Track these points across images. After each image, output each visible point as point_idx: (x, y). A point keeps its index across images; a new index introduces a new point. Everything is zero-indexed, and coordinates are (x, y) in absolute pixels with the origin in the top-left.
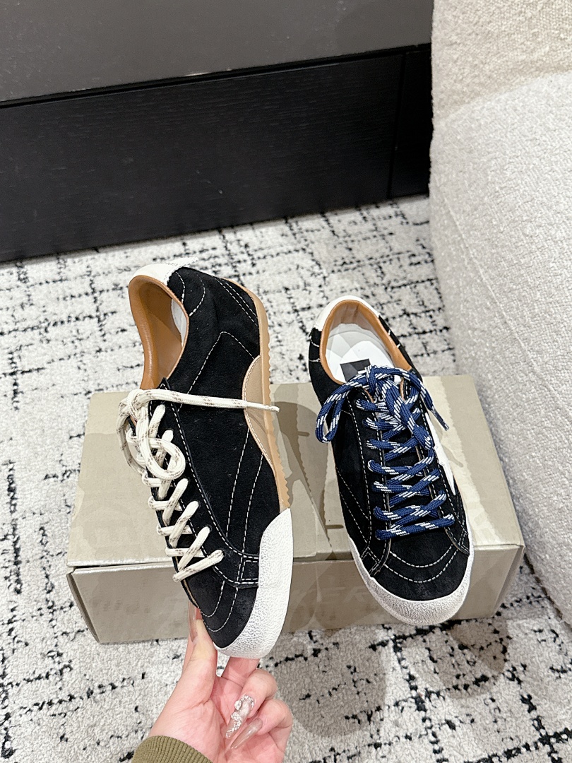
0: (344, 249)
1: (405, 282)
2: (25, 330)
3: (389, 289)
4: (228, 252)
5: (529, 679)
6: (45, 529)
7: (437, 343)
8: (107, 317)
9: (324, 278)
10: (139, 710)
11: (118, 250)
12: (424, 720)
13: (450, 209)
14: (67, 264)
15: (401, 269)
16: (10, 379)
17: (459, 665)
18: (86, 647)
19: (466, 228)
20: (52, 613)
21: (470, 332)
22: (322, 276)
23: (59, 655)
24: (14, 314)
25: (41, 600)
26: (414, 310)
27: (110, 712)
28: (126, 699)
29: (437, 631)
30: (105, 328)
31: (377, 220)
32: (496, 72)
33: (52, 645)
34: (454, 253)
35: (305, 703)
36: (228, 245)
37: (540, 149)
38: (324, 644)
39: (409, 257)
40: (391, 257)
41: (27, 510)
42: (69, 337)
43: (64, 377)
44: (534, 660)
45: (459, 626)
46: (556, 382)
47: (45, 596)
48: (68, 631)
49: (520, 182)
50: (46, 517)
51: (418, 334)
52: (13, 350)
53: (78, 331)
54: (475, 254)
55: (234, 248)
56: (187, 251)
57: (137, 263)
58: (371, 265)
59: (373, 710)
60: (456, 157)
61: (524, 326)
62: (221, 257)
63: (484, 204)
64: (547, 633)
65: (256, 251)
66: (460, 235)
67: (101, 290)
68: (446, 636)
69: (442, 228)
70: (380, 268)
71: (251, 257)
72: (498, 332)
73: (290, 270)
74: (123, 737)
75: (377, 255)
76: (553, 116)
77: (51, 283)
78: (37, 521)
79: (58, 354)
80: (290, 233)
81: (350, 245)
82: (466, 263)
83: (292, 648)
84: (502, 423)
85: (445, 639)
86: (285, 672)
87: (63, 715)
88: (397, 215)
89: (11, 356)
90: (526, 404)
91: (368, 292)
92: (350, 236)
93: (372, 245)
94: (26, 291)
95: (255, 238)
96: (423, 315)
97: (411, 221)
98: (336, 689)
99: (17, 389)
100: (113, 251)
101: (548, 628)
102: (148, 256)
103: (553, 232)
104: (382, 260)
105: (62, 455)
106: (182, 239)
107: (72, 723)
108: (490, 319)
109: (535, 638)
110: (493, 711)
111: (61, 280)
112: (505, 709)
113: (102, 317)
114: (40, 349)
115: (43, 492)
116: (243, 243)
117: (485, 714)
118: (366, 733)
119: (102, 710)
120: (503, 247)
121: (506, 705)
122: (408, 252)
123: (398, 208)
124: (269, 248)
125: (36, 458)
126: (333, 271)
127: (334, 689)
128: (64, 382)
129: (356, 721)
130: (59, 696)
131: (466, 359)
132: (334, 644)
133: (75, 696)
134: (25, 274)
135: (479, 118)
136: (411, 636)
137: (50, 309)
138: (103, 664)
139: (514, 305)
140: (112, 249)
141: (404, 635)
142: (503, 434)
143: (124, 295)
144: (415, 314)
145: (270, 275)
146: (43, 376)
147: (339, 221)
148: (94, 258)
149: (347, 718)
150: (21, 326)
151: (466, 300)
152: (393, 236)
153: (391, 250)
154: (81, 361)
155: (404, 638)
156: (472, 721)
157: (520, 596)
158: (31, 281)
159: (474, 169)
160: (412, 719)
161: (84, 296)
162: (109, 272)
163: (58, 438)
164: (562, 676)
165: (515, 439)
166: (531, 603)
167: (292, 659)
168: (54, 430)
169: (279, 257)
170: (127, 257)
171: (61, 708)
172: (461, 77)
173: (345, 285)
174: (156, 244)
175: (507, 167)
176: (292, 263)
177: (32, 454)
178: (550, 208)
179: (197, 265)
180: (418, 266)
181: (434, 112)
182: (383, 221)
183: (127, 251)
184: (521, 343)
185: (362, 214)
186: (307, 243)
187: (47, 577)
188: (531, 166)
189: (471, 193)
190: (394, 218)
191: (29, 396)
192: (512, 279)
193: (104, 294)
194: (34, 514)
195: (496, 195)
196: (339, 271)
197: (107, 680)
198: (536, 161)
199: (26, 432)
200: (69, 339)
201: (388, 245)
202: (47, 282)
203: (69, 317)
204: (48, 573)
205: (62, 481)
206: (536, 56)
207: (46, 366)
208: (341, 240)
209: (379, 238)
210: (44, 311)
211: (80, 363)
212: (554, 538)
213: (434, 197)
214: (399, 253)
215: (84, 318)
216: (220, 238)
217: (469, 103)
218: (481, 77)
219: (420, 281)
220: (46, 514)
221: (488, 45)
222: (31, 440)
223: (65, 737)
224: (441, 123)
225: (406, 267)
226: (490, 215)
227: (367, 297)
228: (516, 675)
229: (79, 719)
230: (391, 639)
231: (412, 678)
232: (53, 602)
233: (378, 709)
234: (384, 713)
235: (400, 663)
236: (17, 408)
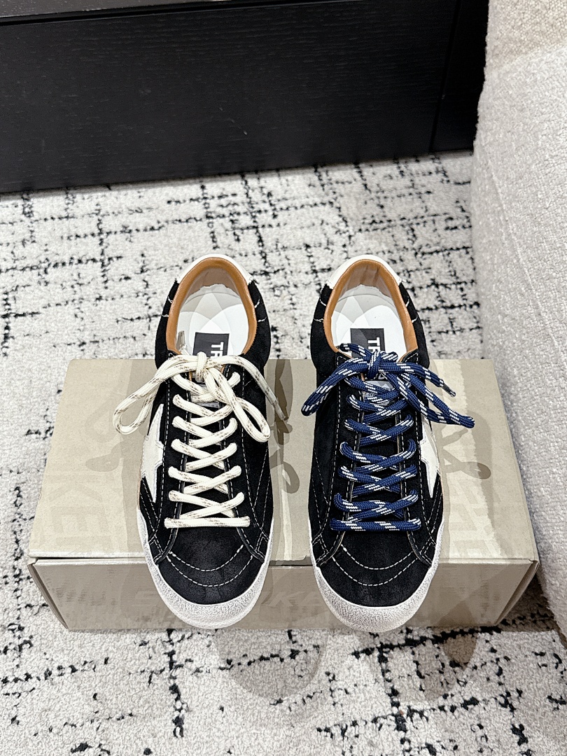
0: (375, 206)
1: (438, 248)
2: (23, 269)
3: (419, 255)
4: (248, 200)
5: (523, 708)
6: (21, 489)
7: (466, 319)
8: (111, 261)
9: (350, 237)
10: (97, 697)
11: (131, 189)
12: (402, 741)
13: (493, 173)
14: (75, 200)
15: (436, 233)
16: (2, 322)
17: (448, 684)
18: (49, 623)
19: (507, 198)
20: (18, 582)
21: (499, 317)
22: (347, 234)
23: (21, 629)
24: (14, 251)
25: (8, 567)
26: (444, 281)
27: (66, 697)
28: (85, 685)
29: (429, 643)
30: (109, 274)
31: (415, 175)
32: (560, 19)
33: (14, 617)
34: (493, 224)
35: (276, 709)
36: (250, 191)
38: (304, 645)
39: (446, 220)
40: (425, 219)
41: (4, 467)
42: (69, 280)
43: (59, 325)
44: (531, 686)
45: (453, 640)
47: (12, 562)
48: (33, 603)
50: (23, 477)
52: (9, 290)
53: (79, 275)
54: (515, 229)
55: (256, 196)
56: (205, 196)
57: (150, 204)
58: (403, 226)
59: (349, 724)
60: (505, 114)
61: (561, 322)
62: (240, 204)
63: (530, 173)
64: (549, 658)
65: (279, 200)
66: (501, 205)
67: (108, 231)
68: (438, 650)
69: (483, 193)
70: (413, 230)
71: (273, 208)
72: (530, 323)
73: (314, 225)
74: (78, 725)
75: (411, 216)
77: (57, 220)
78: (14, 479)
79: (56, 298)
80: (318, 183)
81: (382, 202)
82: (504, 237)
83: (268, 647)
84: (524, 427)
85: (436, 654)
86: (258, 673)
87: (17, 695)
88: (437, 172)
89: (5, 296)
90: (552, 412)
91: (396, 257)
92: (383, 192)
93: (406, 203)
94: (29, 226)
95: (279, 186)
96: (453, 287)
97: (452, 179)
98: (311, 697)
99: (8, 334)
100: (126, 189)
101: (552, 652)
102: (162, 198)
104: (415, 221)
105: (47, 410)
106: (201, 182)
107: (26, 704)
108: (523, 306)
109: (535, 660)
110: (479, 739)
111: (67, 217)
112: (493, 738)
113: (106, 262)
114: (37, 291)
115: (23, 449)
116: (265, 191)
117: (470, 742)
118: (337, 749)
119: (60, 694)
120: (546, 225)
121: (495, 734)
122: (445, 214)
123: (440, 163)
124: (294, 198)
125: (20, 410)
126: (360, 230)
127: (309, 696)
128: (58, 330)
129: (329, 734)
130: (15, 674)
131: (493, 345)
132: (314, 646)
133: (32, 676)
134: (31, 207)
135: (536, 71)
136: (399, 646)
137: (52, 248)
138: (65, 643)
139: (551, 295)
140: (125, 187)
141: (391, 644)
142: (523, 438)
143: (132, 238)
144: (445, 286)
145: (291, 229)
146: (36, 321)
147: (374, 174)
148: (105, 196)
149: (319, 730)
150: (20, 264)
151: (499, 281)
152: (431, 195)
153: (427, 210)
154: (79, 308)
155: (392, 647)
156: (456, 748)
157: (524, 613)
158: (36, 216)
159: (524, 130)
160: (390, 739)
161: (90, 236)
162: (119, 213)
163: (45, 391)
164: (560, 707)
165: (536, 448)
166: (535, 621)
167: (267, 659)
168: (42, 382)
169: (303, 210)
170: (140, 197)
171: (15, 687)
172: (520, 23)
173: (371, 246)
174: (172, 185)
175: (561, 132)
176: (317, 218)
177: (16, 406)
179: (214, 212)
180: (454, 231)
181: (487, 60)
182: (421, 177)
183: (140, 190)
184: (555, 341)
185: (399, 167)
186: (335, 196)
187: (17, 542)
189: (518, 158)
190: (434, 175)
191: (20, 343)
192: (552, 265)
193: (112, 237)
194: (11, 471)
196: (367, 230)
197: (68, 662)
199: (13, 381)
200: (69, 283)
201: (424, 205)
202: (52, 218)
203: (72, 258)
204: (18, 537)
205: (44, 439)
207: (41, 310)
208: (373, 195)
209: (415, 196)
210: (46, 250)
211: (77, 310)
213: (478, 157)
214: (435, 215)
215: (88, 260)
216: (242, 184)
217: (526, 53)
218: (543, 24)
219: (454, 248)
220: (23, 473)
222: (17, 391)
223: (17, 719)
224: (493, 74)
225: (441, 231)
226: (536, 187)
227: (394, 262)
228: (510, 702)
229: (34, 701)
230: (377, 647)
231: (395, 693)
232: (20, 570)
233: (355, 724)
234: (360, 729)
235: (383, 675)
236: (5, 354)
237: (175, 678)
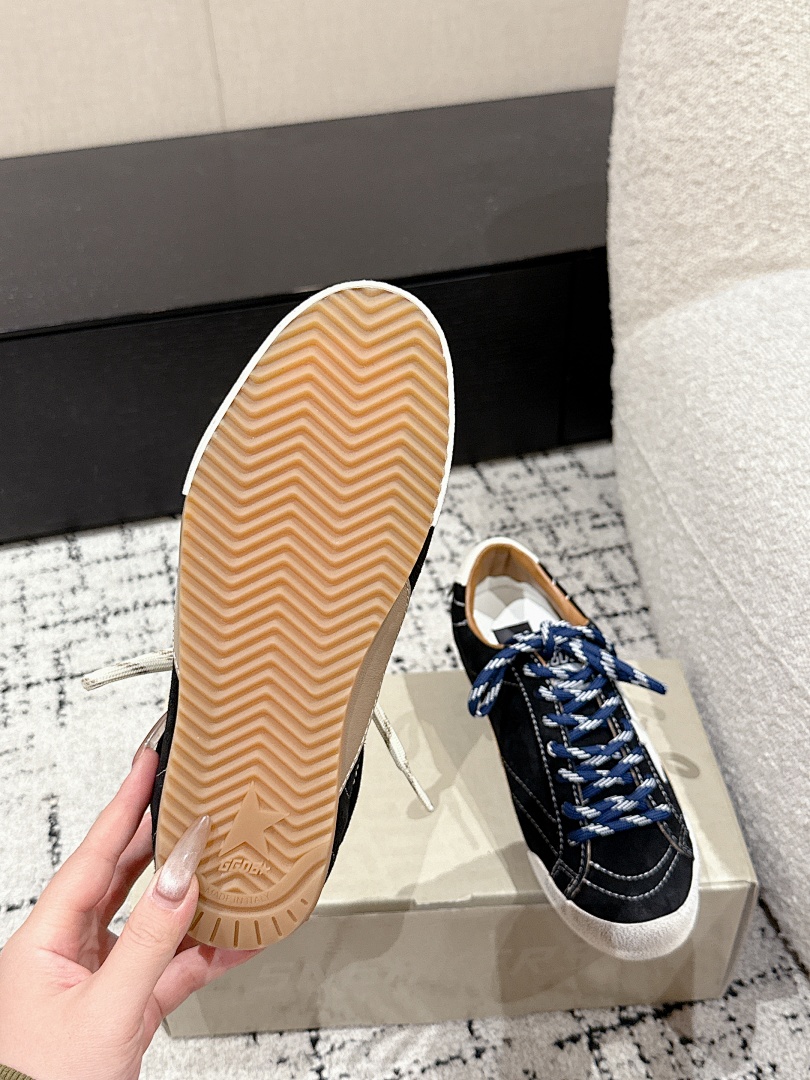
0: (503, 509)
1: (587, 550)
2: (76, 622)
3: (566, 559)
7: (633, 628)
13: (640, 447)
14: (134, 536)
15: (581, 533)
16: (55, 686)
17: (681, 1066)
19: (661, 469)
21: (674, 602)
22: (474, 544)
24: (63, 601)
26: (600, 586)
29: (650, 1021)
31: (546, 472)
32: (692, 275)
34: (648, 503)
37: (750, 362)
38: (490, 1040)
39: (592, 518)
40: (566, 519)
42: (136, 629)
44: (786, 1057)
45: (679, 1013)
46: (789, 652)
49: (727, 405)
51: (608, 616)
52: (60, 648)
53: (147, 622)
54: (676, 499)
58: (540, 529)
60: (644, 383)
61: (744, 584)
63: (683, 436)
64: (804, 1020)
66: (655, 478)
68: (662, 1027)
69: (632, 473)
70: (553, 532)
72: (710, 596)
75: (547, 516)
76: (766, 324)
77: (113, 561)
79: (121, 651)
81: (511, 504)
82: (664, 512)
83: (445, 1047)
84: (724, 720)
85: (661, 1031)
88: (572, 465)
89: (56, 656)
90: (752, 687)
92: (510, 493)
93: (540, 503)
94: (78, 572)
96: (613, 592)
97: (591, 472)
99: (64, 699)
101: (805, 1012)
103: (773, 463)
104: (554, 522)
108: (701, 580)
109: (786, 1026)
114: (95, 645)
120: (711, 486)
122: (589, 511)
123: (574, 456)
125: (88, 789)
128: (128, 688)
131: (673, 640)
132: (504, 1039)
134: (79, 549)
135: (672, 332)
136: (613, 1028)
137: (110, 594)
139: (728, 559)
141: (602, 1027)
142: (725, 734)
144: (603, 592)
147: (496, 474)
148: (170, 528)
150: (71, 616)
151: (668, 562)
152: (569, 492)
153: (566, 509)
155: (603, 1030)
157: (763, 968)
158: (85, 559)
159: (668, 394)
161: (156, 576)
165: (742, 737)
166: (778, 978)
167: (445, 1063)
168: (113, 753)
175: (710, 388)
177: (83, 785)
178: (768, 434)
180: (603, 529)
181: (614, 329)
182: (554, 473)
184: (741, 606)
185: (526, 465)
188: (741, 385)
189: (666, 425)
190: (568, 470)
191: (80, 708)
192: (723, 526)
195: (698, 423)
198: (747, 378)
199: (76, 756)
200: (135, 632)
201: (561, 504)
202: (107, 559)
203: (136, 603)
206: (742, 252)
208: (499, 497)
209: (550, 495)
210: (103, 597)
212: (801, 870)
214: (577, 514)
215: (156, 603)
217: (658, 315)
218: (673, 282)
219: (606, 548)
221: (680, 242)
222: (81, 766)
224: (625, 343)
225: (587, 531)
226: (691, 449)
230: (585, 1033)
235: (597, 1064)
236: (62, 724)
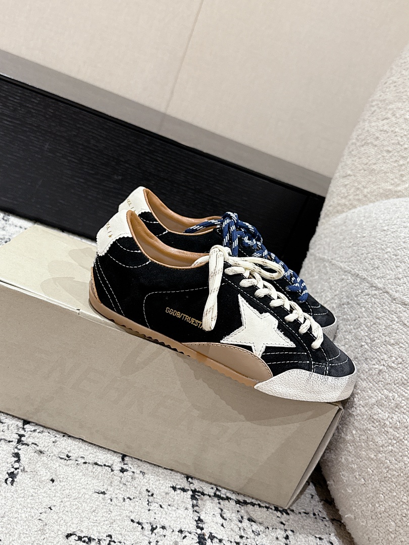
17: (244, 530)
32: (371, 194)
38: (133, 468)
45: (252, 507)
59: (159, 527)
64: (326, 542)
68: (239, 508)
83: (103, 459)
98: (130, 499)
101: (327, 539)
109: (315, 540)
118: (145, 538)
129: (140, 526)
132: (141, 472)
136: (209, 495)
141: (203, 492)
157: (308, 511)
166: (316, 518)
167: (100, 466)
206: (399, 188)
217: (346, 212)
230: (191, 490)
231: (200, 520)
233: (163, 528)
234: (168, 532)
235: (193, 507)
237: (20, 450)
